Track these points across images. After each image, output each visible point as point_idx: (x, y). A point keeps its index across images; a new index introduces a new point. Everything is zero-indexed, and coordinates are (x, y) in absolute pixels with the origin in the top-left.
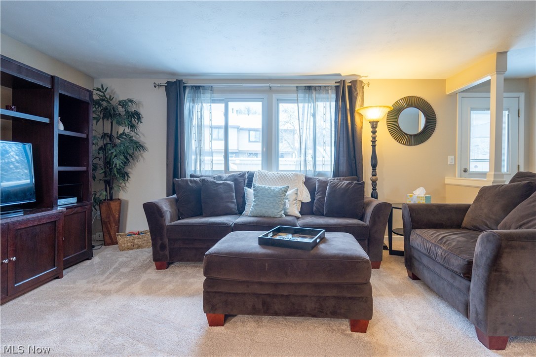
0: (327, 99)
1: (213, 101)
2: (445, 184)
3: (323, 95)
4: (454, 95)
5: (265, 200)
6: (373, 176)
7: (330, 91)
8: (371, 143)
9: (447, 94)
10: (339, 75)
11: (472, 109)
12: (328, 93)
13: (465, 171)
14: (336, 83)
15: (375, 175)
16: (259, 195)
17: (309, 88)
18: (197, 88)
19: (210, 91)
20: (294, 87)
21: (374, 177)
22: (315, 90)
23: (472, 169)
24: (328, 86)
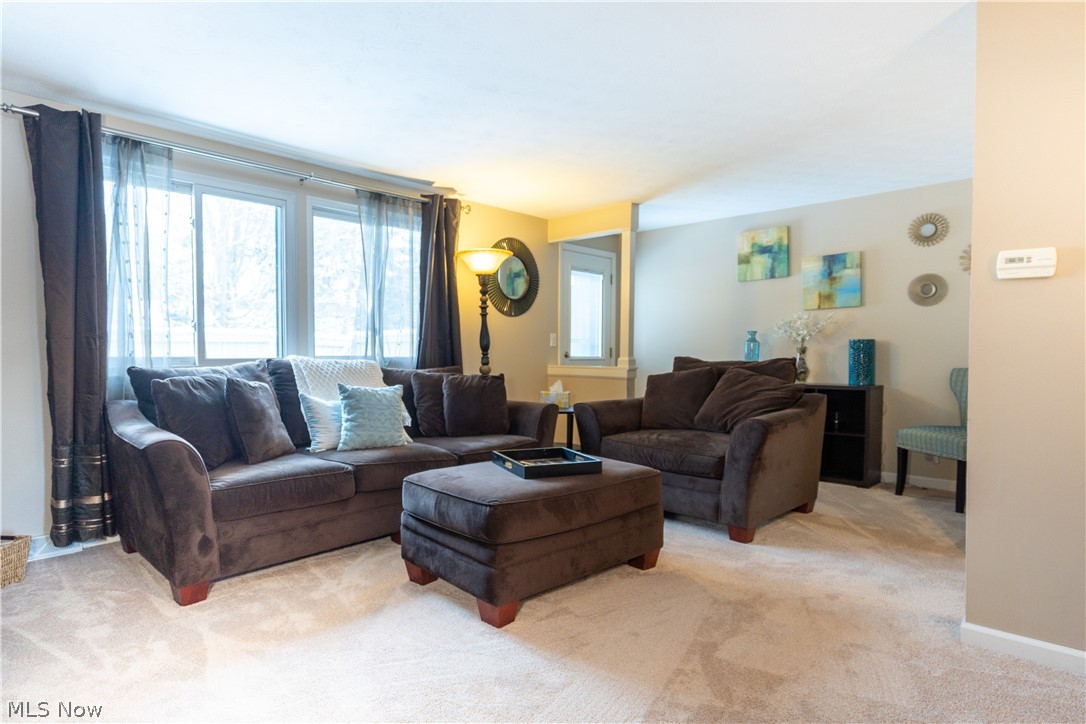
0: (408, 225)
1: (175, 186)
2: (547, 376)
3: (400, 215)
4: (555, 245)
5: (377, 415)
6: (484, 364)
7: (410, 210)
8: (480, 311)
9: (550, 241)
10: (430, 184)
11: (574, 268)
12: (407, 213)
13: (567, 356)
14: (422, 196)
15: (487, 364)
16: (362, 406)
17: (377, 198)
18: (129, 145)
19: (165, 160)
20: (351, 188)
21: (485, 367)
22: (388, 202)
23: (574, 353)
24: (409, 200)
